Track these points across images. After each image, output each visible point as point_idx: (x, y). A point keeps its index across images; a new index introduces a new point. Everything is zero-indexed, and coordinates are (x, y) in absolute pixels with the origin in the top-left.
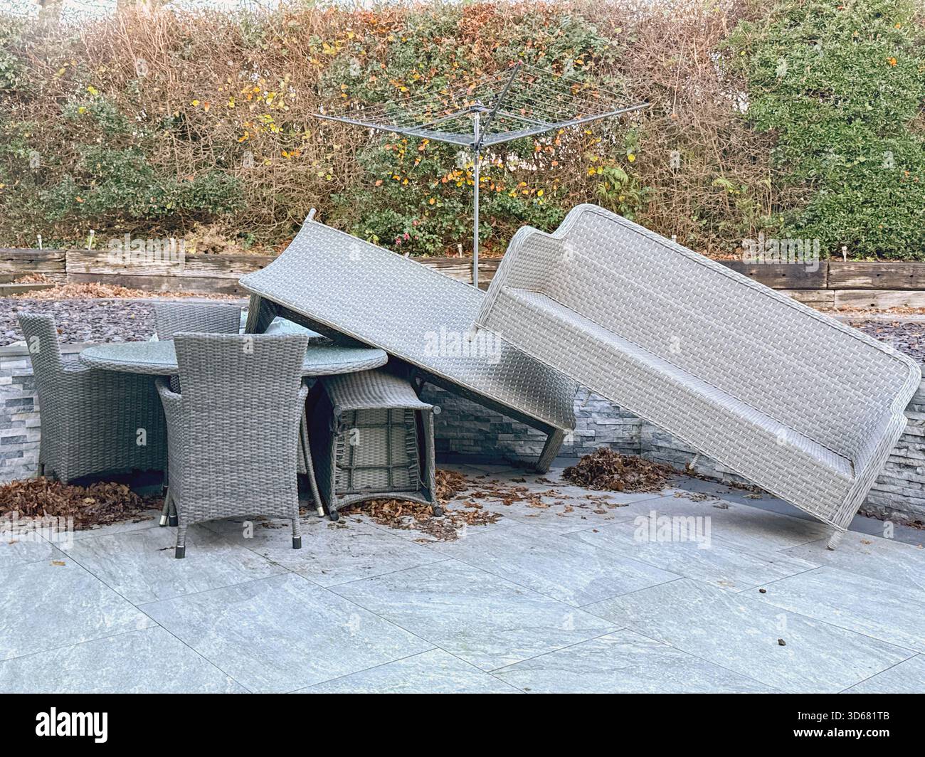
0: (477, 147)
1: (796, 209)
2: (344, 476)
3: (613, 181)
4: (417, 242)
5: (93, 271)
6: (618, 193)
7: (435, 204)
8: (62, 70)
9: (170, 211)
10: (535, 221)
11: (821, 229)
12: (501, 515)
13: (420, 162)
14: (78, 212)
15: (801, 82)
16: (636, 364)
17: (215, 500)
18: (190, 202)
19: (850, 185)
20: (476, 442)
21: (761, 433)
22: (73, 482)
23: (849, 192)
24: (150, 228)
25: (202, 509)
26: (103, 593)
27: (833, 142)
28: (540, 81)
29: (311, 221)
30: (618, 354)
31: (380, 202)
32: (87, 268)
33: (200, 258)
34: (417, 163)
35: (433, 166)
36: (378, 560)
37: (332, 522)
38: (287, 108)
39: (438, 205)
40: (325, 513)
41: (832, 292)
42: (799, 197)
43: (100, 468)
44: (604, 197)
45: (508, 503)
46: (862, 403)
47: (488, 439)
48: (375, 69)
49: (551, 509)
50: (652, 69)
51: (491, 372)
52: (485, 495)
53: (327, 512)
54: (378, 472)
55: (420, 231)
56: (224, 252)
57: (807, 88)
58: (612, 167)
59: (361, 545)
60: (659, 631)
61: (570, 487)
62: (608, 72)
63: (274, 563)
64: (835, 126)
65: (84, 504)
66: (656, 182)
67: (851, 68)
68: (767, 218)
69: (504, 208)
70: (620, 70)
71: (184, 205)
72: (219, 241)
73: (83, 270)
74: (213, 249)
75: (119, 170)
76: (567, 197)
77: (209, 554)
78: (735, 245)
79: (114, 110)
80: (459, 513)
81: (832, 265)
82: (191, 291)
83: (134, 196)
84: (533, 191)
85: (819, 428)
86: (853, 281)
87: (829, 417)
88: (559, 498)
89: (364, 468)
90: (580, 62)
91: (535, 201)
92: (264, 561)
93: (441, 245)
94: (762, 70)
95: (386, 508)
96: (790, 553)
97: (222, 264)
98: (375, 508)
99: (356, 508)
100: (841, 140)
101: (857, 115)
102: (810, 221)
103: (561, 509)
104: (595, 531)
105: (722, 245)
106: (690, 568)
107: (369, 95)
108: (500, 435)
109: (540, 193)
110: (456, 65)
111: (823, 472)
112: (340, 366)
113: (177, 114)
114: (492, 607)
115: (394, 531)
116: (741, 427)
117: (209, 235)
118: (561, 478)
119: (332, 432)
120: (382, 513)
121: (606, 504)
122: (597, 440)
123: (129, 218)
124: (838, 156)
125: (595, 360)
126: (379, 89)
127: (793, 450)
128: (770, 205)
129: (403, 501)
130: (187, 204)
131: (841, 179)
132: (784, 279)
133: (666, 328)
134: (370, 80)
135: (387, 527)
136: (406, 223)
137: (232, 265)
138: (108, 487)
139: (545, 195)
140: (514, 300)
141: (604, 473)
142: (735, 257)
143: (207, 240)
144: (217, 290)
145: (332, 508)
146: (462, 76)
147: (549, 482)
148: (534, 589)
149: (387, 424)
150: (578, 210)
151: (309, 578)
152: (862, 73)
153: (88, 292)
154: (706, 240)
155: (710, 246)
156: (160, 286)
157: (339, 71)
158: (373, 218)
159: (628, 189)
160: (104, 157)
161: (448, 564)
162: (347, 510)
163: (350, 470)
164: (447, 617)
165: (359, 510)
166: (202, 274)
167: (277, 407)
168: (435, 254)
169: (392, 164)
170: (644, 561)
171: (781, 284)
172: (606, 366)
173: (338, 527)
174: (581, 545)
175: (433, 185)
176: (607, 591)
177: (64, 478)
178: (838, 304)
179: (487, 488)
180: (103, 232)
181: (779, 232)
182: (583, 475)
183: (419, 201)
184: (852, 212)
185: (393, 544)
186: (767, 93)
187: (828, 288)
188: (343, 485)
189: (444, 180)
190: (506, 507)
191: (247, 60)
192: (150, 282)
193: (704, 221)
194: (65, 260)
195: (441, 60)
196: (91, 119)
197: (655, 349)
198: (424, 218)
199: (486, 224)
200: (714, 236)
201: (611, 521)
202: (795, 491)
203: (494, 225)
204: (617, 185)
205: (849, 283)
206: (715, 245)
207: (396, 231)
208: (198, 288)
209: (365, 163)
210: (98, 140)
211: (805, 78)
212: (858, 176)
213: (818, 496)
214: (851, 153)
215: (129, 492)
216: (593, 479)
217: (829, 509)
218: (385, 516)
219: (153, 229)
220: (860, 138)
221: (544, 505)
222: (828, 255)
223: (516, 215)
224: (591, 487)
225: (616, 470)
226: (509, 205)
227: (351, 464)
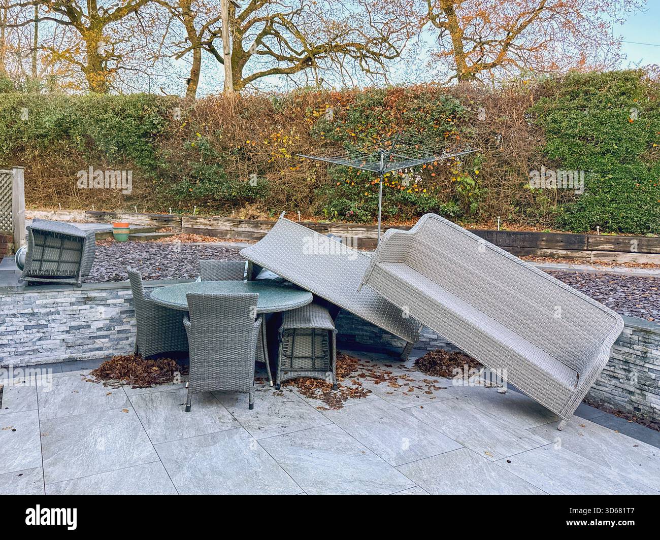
0: (381, 173)
1: (571, 203)
2: (288, 361)
3: (466, 185)
4: (357, 215)
5: (195, 227)
6: (469, 191)
7: (368, 195)
8: (184, 124)
9: (234, 196)
10: (422, 206)
11: (585, 215)
12: (371, 392)
13: (360, 173)
14: (190, 196)
15: (575, 132)
16: (449, 312)
17: (208, 381)
18: (244, 192)
19: (603, 190)
20: (370, 338)
21: (521, 358)
22: (147, 358)
23: (603, 195)
24: (225, 204)
25: (200, 386)
26: (140, 434)
27: (593, 166)
28: (426, 130)
29: (282, 218)
30: (439, 305)
31: (339, 194)
32: (192, 225)
33: (246, 221)
34: (358, 174)
35: (367, 176)
36: (292, 421)
37: (276, 391)
38: (293, 145)
39: (369, 196)
40: (274, 384)
41: (589, 252)
42: (573, 197)
43: (163, 351)
44: (460, 193)
45: (377, 383)
46: (587, 339)
47: (377, 336)
48: (339, 124)
49: (401, 389)
50: (490, 123)
51: (372, 306)
52: (366, 376)
53: (275, 383)
54: (307, 360)
55: (359, 210)
56: (259, 219)
57: (578, 135)
58: (466, 177)
59: (286, 409)
60: (437, 489)
61: (417, 372)
62: (465, 125)
63: (235, 419)
64: (595, 157)
65: (152, 371)
66: (491, 185)
67: (606, 124)
68: (554, 208)
69: (405, 198)
70: (472, 124)
71: (241, 194)
72: (256, 213)
73: (190, 226)
74: (253, 217)
75: (210, 176)
76: (440, 192)
77: (204, 410)
78: (536, 222)
79: (208, 145)
80: (348, 388)
81: (590, 237)
82: (241, 239)
83: (217, 189)
84: (420, 190)
85: (560, 352)
86: (602, 247)
87: (567, 346)
88: (408, 380)
89: (299, 358)
90: (449, 120)
91: (422, 195)
92: (230, 417)
93: (370, 217)
94: (553, 125)
95: (308, 383)
96: (534, 431)
97: (256, 225)
98: (302, 382)
99: (292, 381)
100: (598, 165)
101: (608, 151)
102: (579, 210)
103: (406, 389)
104: (422, 407)
105: (528, 221)
106: (470, 439)
107: (335, 138)
108: (384, 335)
109: (425, 191)
110: (381, 122)
111: (556, 384)
112: (280, 307)
113: (239, 147)
114: (345, 463)
115: (308, 400)
116: (509, 353)
117: (251, 210)
118: (413, 365)
119: (279, 340)
120: (305, 386)
121: (434, 386)
122: (438, 341)
123: (214, 200)
124: (596, 174)
125: (426, 307)
126: (340, 134)
127: (539, 370)
128: (556, 200)
129: (317, 380)
130: (242, 193)
131: (598, 187)
132: (561, 244)
133: (473, 287)
134: (336, 130)
135: (305, 396)
136: (352, 205)
137: (262, 226)
138: (166, 361)
139: (427, 192)
140: (383, 270)
141: (436, 365)
142: (535, 228)
143: (250, 212)
144: (254, 238)
145: (278, 382)
146: (385, 128)
147: (406, 368)
148: (373, 451)
149: (312, 334)
150: (425, 217)
151: (250, 432)
152: (612, 127)
153: (189, 239)
154: (519, 218)
155: (521, 222)
156: (226, 235)
157: (320, 125)
158: (335, 202)
159: (475, 189)
160: (203, 169)
161: (330, 427)
162: (287, 382)
163: (292, 358)
164: (317, 469)
165: (293, 383)
166: (247, 230)
167: (242, 332)
168: (367, 221)
169: (345, 174)
170: (444, 434)
171: (560, 246)
172: (432, 311)
173: (278, 395)
174: (412, 418)
175: (367, 186)
176: (416, 455)
177: (143, 356)
178: (593, 259)
179: (369, 370)
180: (202, 206)
181: (561, 216)
182: (425, 365)
183: (359, 194)
184: (604, 206)
185: (304, 409)
186: (555, 138)
187: (587, 250)
188: (288, 366)
189: (373, 183)
190: (376, 385)
191: (274, 120)
192: (222, 233)
193: (518, 208)
194: (182, 221)
195: (374, 119)
196: (197, 149)
197: (466, 299)
198: (362, 203)
199: (394, 206)
200: (523, 216)
201: (434, 400)
202: (539, 394)
203: (399, 207)
204: (468, 188)
205: (600, 247)
206: (525, 221)
207: (346, 209)
208: (245, 237)
209: (331, 173)
210: (201, 160)
211: (578, 130)
212: (608, 186)
213: (553, 398)
214: (604, 173)
215: (175, 365)
216: (430, 368)
217: (559, 407)
218: (306, 388)
219: (226, 205)
220: (610, 164)
221: (397, 386)
222: (589, 229)
223: (411, 202)
224: (429, 373)
225: (444, 363)
226: (407, 197)
227: (292, 355)
